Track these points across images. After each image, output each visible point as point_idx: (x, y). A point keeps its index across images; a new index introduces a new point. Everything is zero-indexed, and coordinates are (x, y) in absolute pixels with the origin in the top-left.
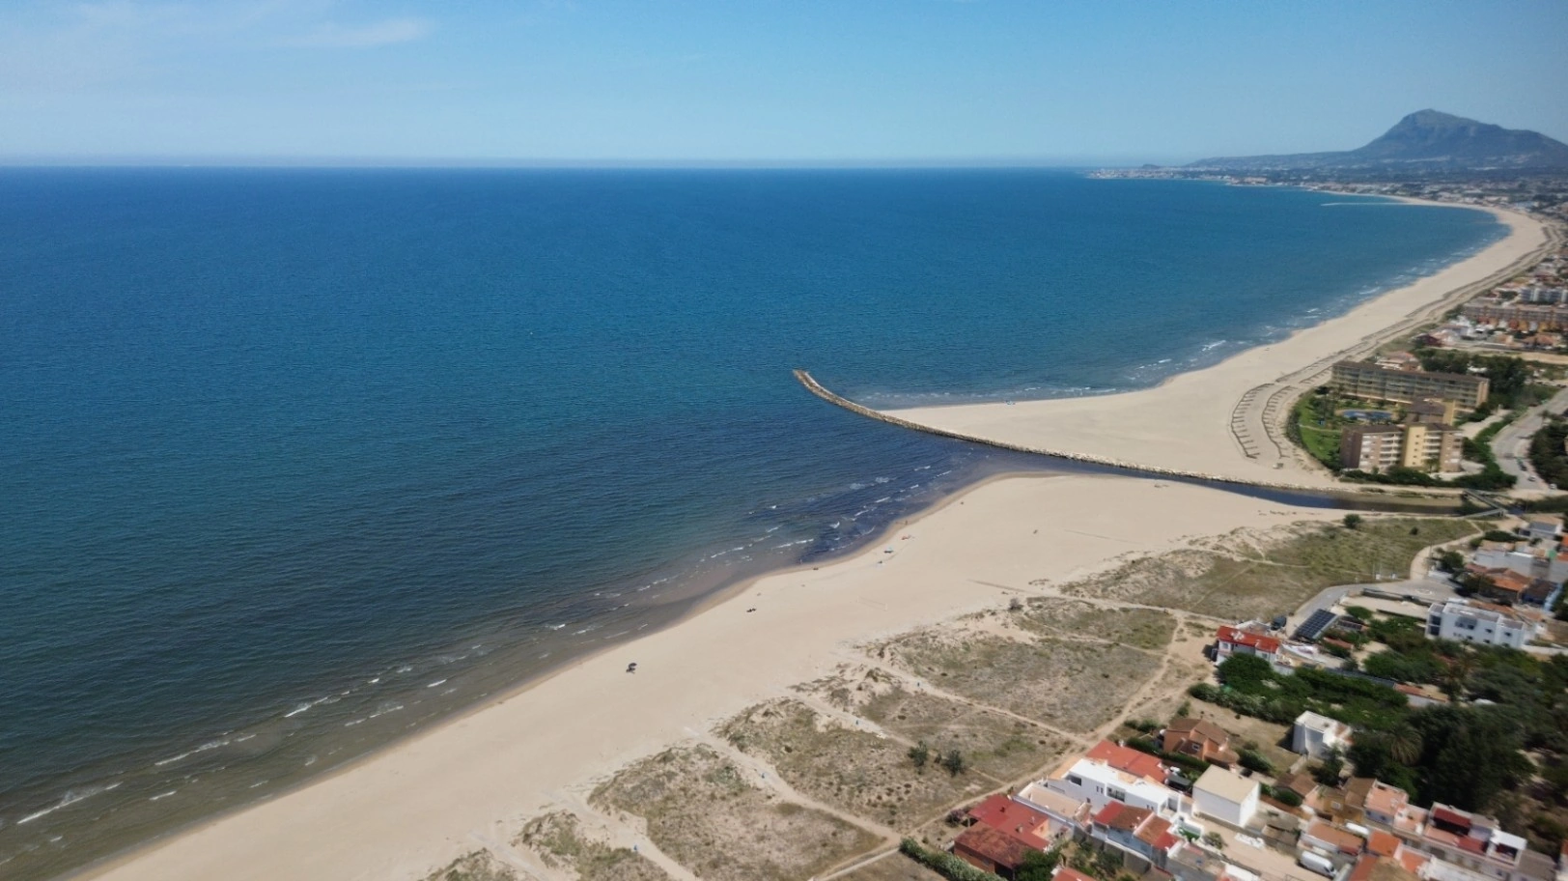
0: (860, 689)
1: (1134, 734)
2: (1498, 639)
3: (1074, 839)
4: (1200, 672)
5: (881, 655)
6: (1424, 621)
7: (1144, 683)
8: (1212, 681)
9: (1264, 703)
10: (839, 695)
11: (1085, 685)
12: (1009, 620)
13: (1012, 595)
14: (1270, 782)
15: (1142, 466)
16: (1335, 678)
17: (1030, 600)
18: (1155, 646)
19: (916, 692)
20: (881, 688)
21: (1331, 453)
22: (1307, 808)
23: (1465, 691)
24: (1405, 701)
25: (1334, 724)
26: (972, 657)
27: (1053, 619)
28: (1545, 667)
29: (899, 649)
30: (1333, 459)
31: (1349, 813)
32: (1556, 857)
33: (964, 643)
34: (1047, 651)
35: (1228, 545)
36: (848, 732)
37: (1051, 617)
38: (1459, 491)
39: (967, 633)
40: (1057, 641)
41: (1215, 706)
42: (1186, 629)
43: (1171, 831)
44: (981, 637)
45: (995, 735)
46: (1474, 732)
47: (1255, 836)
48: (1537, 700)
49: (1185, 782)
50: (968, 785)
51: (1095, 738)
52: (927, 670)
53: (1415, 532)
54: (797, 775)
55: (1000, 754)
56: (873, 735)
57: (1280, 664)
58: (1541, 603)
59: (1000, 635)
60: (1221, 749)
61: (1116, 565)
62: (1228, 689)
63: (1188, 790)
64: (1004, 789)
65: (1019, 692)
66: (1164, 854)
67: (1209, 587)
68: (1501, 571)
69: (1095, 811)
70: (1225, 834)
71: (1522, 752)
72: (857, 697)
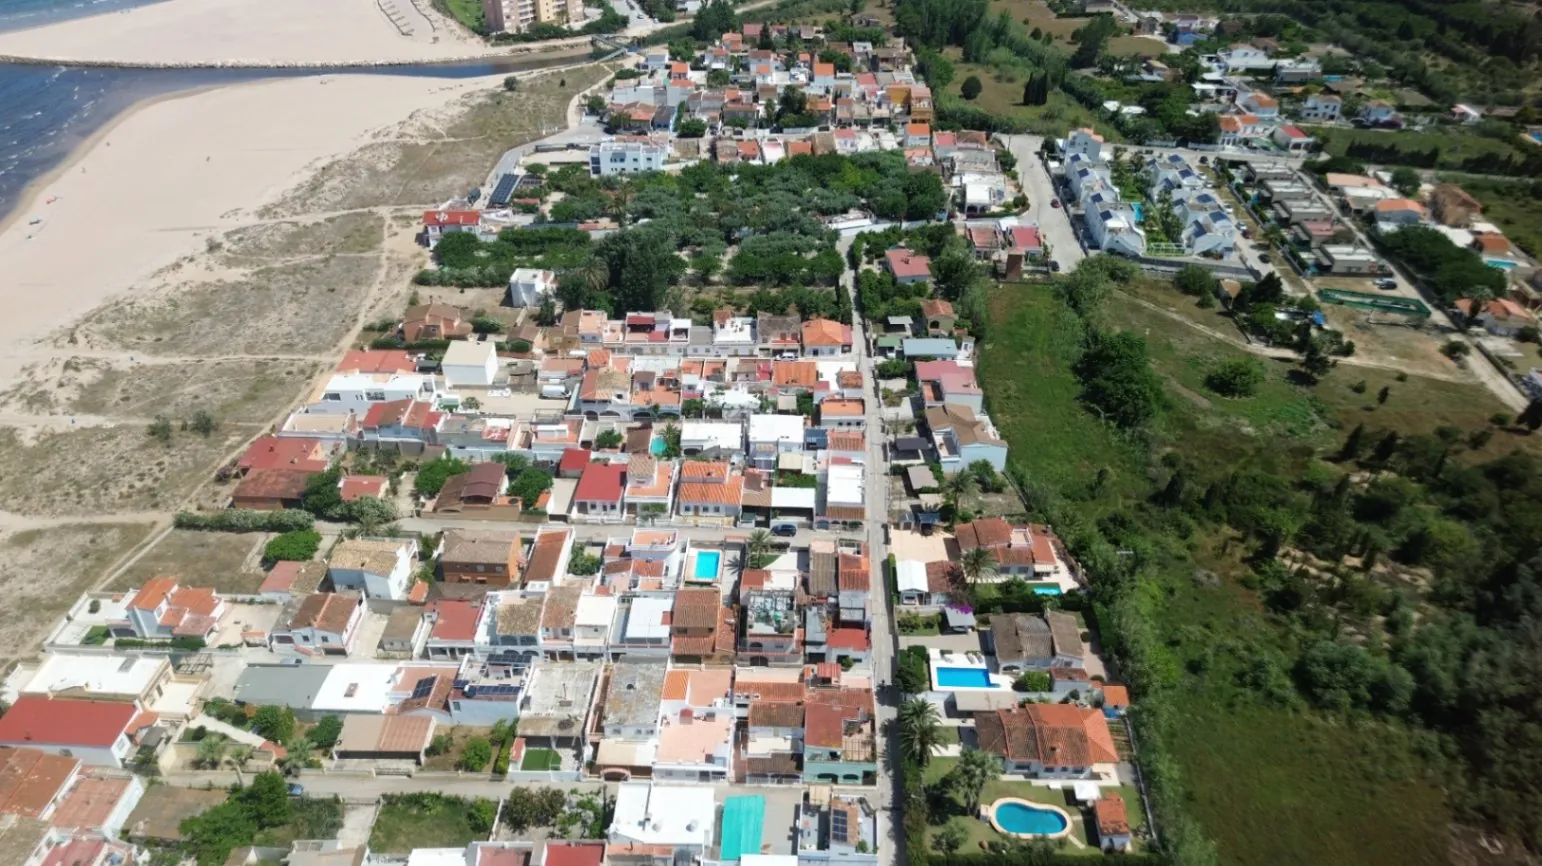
0: (61, 385)
1: (376, 336)
2: (643, 166)
3: (349, 449)
4: (419, 260)
5: (73, 340)
6: (587, 163)
7: (370, 286)
8: (431, 266)
9: (480, 272)
10: (38, 400)
11: (314, 304)
12: (212, 262)
13: (206, 234)
14: (502, 339)
15: (300, 63)
16: (532, 233)
17: (228, 235)
18: (371, 248)
19: (132, 368)
20: (87, 376)
21: (478, 19)
22: (537, 350)
23: (629, 216)
24: (588, 237)
25: (540, 273)
26: (184, 312)
27: (260, 249)
28: (679, 180)
29: (93, 328)
30: (481, 25)
31: (568, 343)
32: (711, 325)
33: (171, 300)
34: (264, 282)
35: (410, 130)
36: (65, 435)
37: (256, 247)
38: (588, 38)
39: (168, 288)
40: (269, 271)
41: (439, 287)
42: (394, 224)
43: (433, 409)
44: (187, 289)
45: (238, 382)
46: (641, 248)
47: (503, 388)
48: (679, 209)
49: (433, 364)
50: (226, 439)
51: (339, 351)
52: (135, 340)
53: (563, 83)
54: (21, 500)
55: (250, 398)
56: (98, 429)
57: (483, 233)
58: (666, 126)
59: (207, 281)
60: (456, 324)
61: (307, 176)
62: (446, 269)
63: (438, 370)
64: (266, 429)
65: (248, 332)
66: (433, 431)
67: (403, 176)
68: (633, 105)
69: (361, 417)
70: (478, 395)
71: (677, 253)
72: (62, 395)
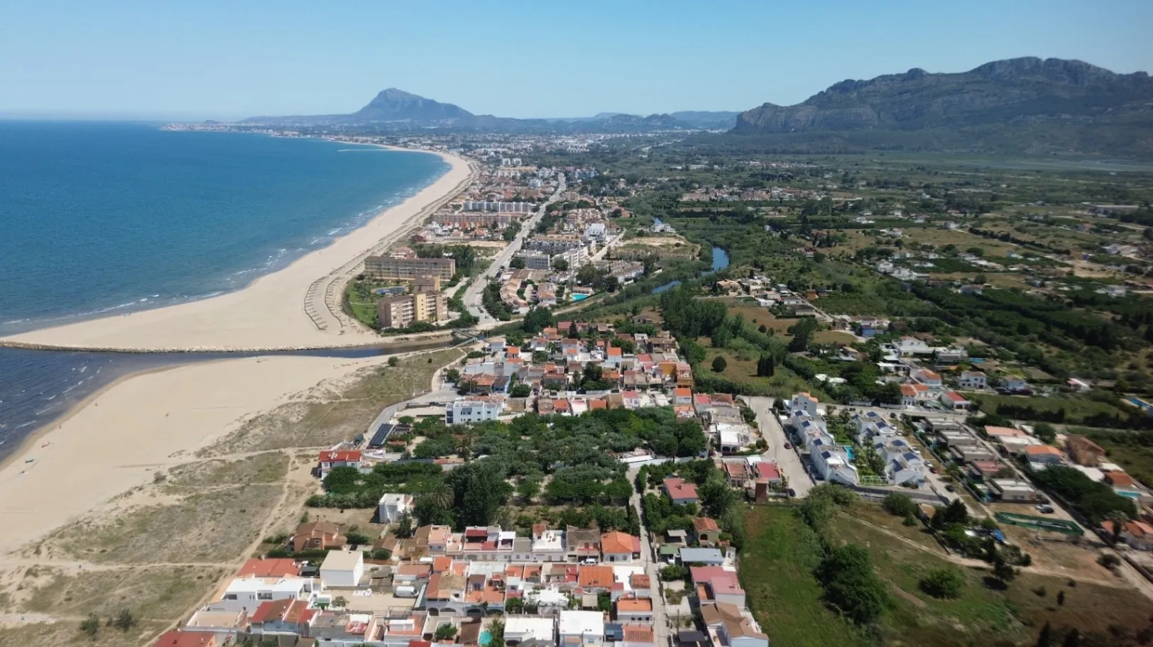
0: (20, 588)
1: (271, 547)
2: (484, 417)
3: (238, 642)
4: (312, 488)
5: (38, 552)
6: (443, 416)
7: (272, 508)
8: (321, 492)
9: (357, 496)
11: (228, 522)
12: (156, 490)
13: (156, 470)
14: (369, 549)
15: (245, 349)
16: (398, 467)
17: (171, 470)
18: (277, 479)
19: (79, 574)
20: (42, 581)
21: (373, 319)
22: (394, 558)
23: (472, 453)
24: (441, 469)
25: (402, 496)
26: (126, 529)
27: (194, 480)
28: (510, 427)
29: (55, 542)
30: (375, 323)
31: (420, 552)
32: (531, 536)
33: (119, 520)
34: (193, 505)
35: (317, 394)
36: (14, 631)
37: (191, 478)
38: (450, 331)
39: (120, 511)
40: (199, 496)
41: (325, 509)
42: (297, 461)
43: (309, 607)
44: (133, 511)
45: (158, 586)
46: (480, 477)
47: (366, 589)
48: (509, 447)
49: (313, 569)
50: (141, 633)
51: (241, 560)
52: (85, 552)
53: (430, 361)
55: (165, 599)
56: (41, 624)
57: (363, 467)
58: (502, 390)
59: (149, 504)
60: (334, 537)
61: (237, 426)
62: (331, 495)
63: (316, 574)
64: (174, 625)
65: (174, 545)
66: (307, 625)
67: (307, 426)
68: (480, 375)
69: (251, 615)
70: (346, 595)
71: (506, 481)
72: (19, 597)
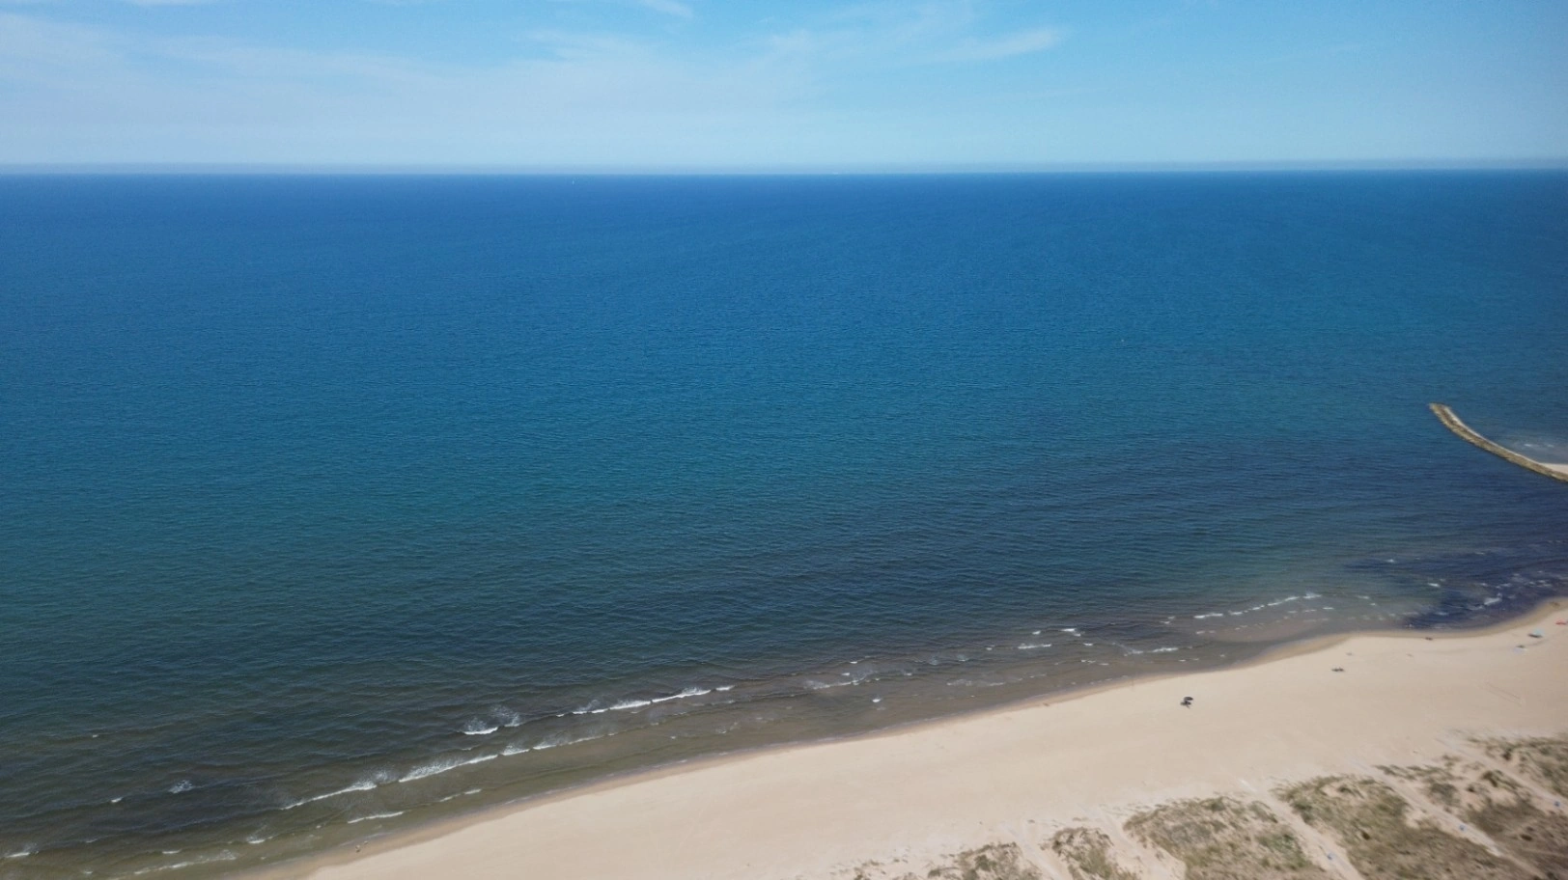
0: (1471, 790)
5: (1507, 757)
10: (1442, 791)
19: (1552, 813)
20: (1500, 796)
29: (1533, 755)
36: (1447, 836)
54: (1373, 867)
56: (1482, 849)
72: (1467, 798)
